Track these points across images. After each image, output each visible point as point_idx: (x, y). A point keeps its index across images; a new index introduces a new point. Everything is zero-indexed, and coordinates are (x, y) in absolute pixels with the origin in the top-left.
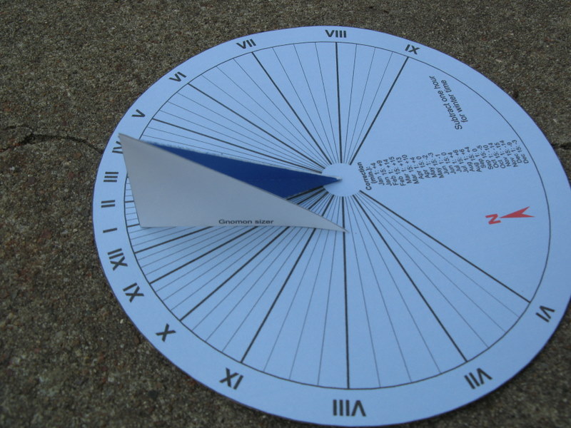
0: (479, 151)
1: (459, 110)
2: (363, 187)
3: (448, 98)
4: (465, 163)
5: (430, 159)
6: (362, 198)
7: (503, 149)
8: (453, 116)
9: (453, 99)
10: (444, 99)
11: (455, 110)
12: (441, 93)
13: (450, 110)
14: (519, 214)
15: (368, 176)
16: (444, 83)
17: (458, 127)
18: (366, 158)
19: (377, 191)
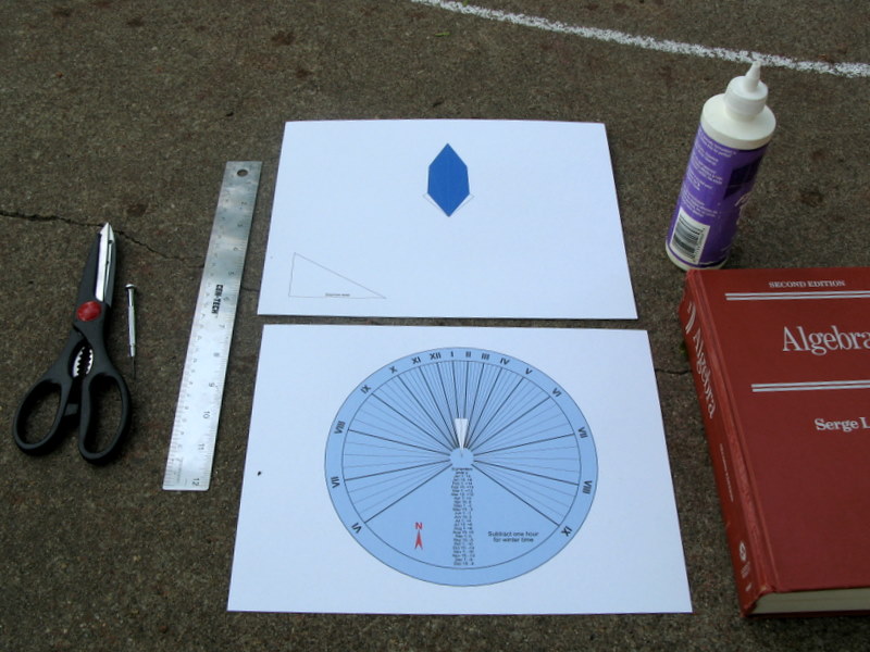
0: (469, 539)
1: (505, 540)
2: (454, 466)
3: (517, 537)
4: (460, 526)
5: (468, 509)
6: (448, 464)
7: (468, 554)
8: (501, 534)
9: (516, 540)
10: (517, 534)
11: (506, 537)
12: (522, 534)
13: (505, 535)
14: (419, 542)
15: (461, 471)
16: (532, 540)
17: (490, 534)
18: (474, 473)
19: (450, 474)
